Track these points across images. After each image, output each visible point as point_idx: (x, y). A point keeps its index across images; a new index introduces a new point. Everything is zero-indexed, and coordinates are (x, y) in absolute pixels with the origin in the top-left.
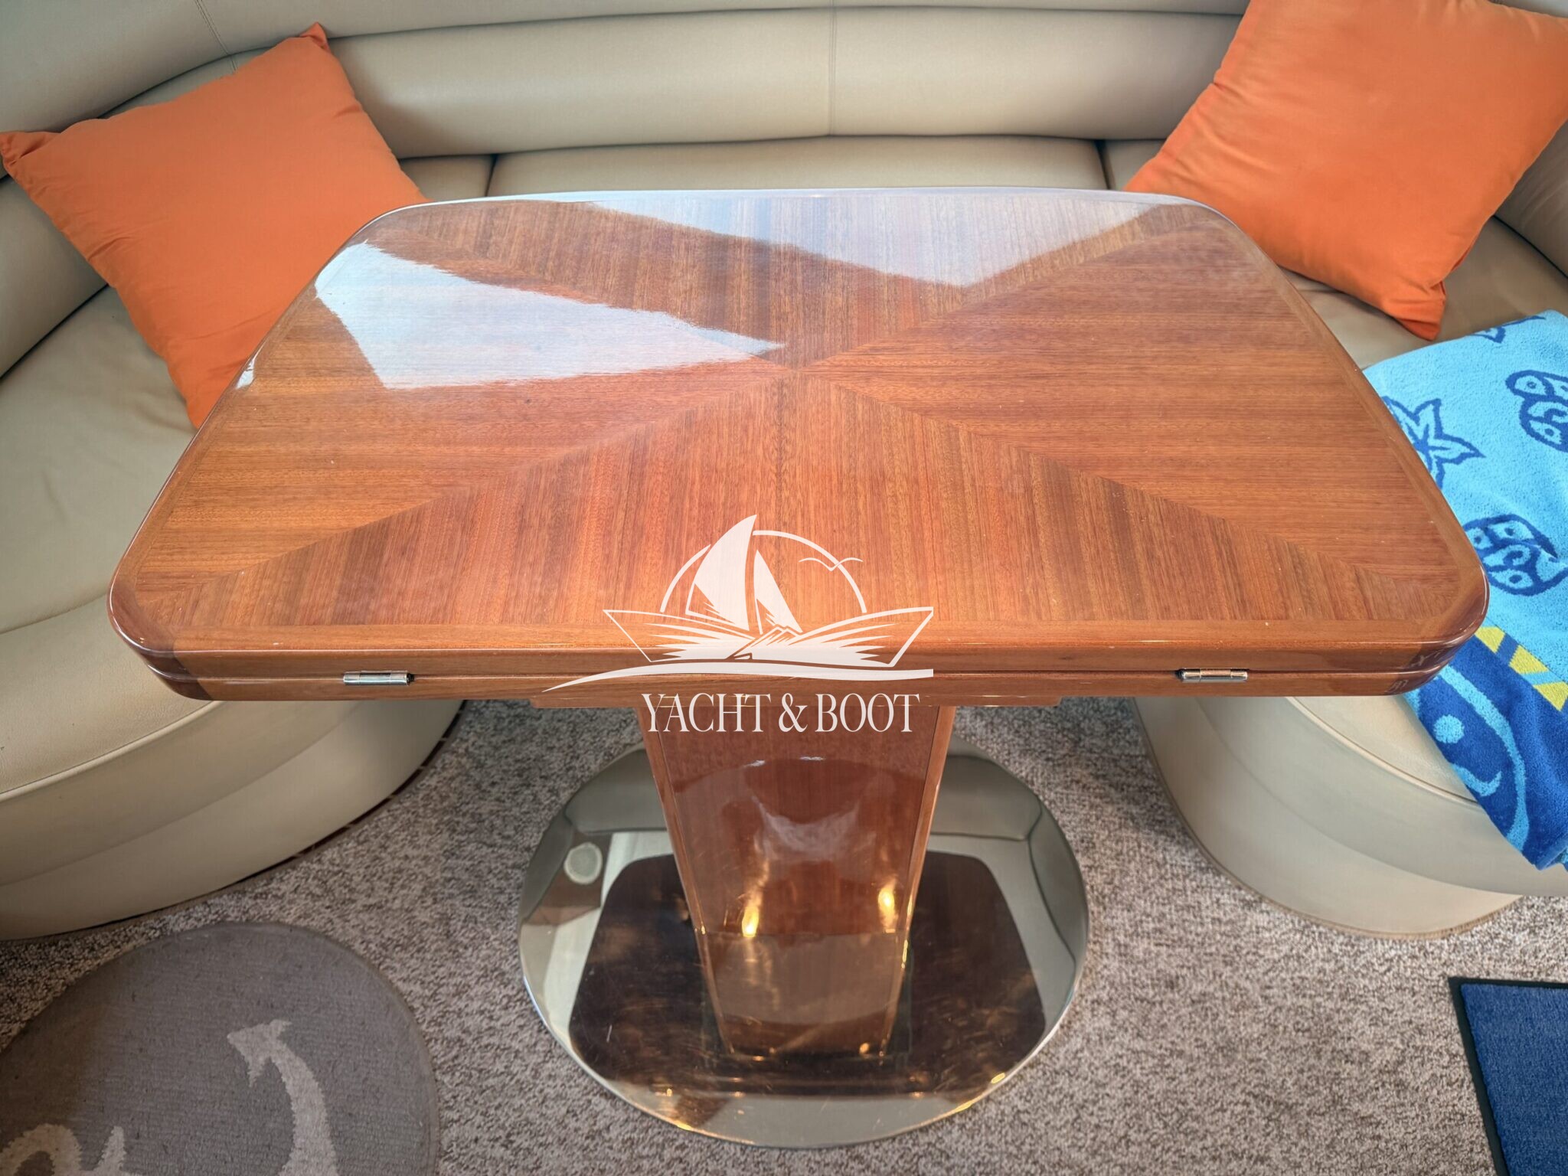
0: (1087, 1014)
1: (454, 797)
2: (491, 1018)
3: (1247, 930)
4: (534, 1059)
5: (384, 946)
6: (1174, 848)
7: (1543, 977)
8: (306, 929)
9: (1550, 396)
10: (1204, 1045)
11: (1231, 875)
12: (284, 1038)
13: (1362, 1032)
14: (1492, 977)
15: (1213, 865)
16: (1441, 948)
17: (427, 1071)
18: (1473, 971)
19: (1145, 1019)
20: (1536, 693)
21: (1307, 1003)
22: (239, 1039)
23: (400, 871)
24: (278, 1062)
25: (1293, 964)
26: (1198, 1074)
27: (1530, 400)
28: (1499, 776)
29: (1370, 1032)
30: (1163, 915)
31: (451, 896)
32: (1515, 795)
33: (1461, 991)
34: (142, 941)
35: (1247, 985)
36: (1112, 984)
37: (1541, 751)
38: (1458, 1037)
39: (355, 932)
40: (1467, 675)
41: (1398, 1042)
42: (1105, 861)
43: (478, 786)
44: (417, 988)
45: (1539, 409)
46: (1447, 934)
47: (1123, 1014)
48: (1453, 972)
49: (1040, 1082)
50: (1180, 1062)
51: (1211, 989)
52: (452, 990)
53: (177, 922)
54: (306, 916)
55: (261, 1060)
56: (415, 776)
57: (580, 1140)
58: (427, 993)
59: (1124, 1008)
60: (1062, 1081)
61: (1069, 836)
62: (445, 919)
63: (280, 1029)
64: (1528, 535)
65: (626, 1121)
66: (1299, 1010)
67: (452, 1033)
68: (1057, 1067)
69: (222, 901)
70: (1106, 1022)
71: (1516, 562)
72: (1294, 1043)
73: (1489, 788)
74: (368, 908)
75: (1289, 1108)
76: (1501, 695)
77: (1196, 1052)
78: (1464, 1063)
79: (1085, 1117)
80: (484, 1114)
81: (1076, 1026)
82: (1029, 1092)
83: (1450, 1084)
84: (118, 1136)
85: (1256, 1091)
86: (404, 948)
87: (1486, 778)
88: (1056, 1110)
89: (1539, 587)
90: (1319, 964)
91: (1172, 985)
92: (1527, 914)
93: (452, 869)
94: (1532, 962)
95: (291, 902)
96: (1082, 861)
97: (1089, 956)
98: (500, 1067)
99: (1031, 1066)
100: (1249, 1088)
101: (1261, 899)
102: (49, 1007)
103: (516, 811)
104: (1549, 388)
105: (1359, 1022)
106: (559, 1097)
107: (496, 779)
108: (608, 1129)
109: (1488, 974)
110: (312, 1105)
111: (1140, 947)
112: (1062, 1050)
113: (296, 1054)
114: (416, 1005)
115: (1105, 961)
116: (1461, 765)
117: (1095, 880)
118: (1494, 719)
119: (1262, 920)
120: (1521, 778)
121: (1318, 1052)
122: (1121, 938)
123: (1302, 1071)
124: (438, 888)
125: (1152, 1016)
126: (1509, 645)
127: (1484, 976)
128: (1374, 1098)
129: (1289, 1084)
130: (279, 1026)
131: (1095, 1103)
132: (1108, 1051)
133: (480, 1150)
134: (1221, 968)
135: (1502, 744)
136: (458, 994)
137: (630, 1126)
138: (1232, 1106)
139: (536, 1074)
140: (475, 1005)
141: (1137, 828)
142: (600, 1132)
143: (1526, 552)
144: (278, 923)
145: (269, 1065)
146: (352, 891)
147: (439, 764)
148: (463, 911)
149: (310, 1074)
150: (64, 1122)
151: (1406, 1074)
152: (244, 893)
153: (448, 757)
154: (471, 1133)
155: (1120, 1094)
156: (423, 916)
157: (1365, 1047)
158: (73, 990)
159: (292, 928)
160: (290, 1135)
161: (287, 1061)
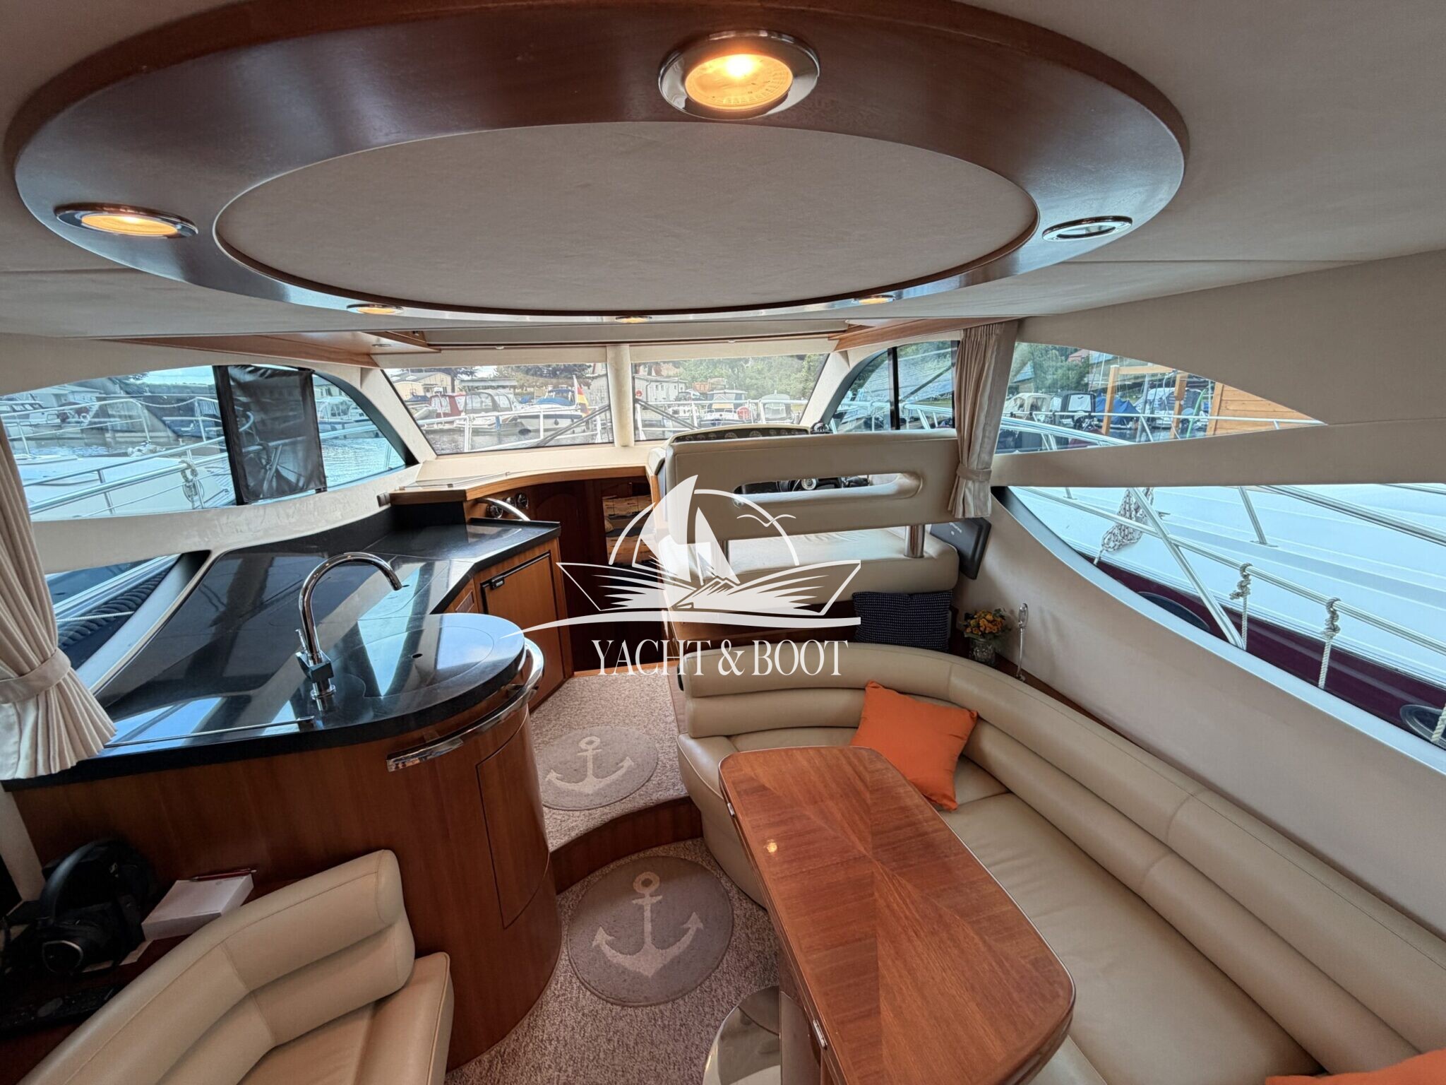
2: (723, 998)
5: (736, 947)
8: (733, 919)
12: (698, 930)
17: (699, 982)
24: (690, 931)
34: (716, 874)
39: (738, 935)
44: (725, 966)
52: (728, 979)
53: (724, 880)
54: (738, 917)
57: (688, 1055)
58: (725, 971)
62: (752, 964)
67: (714, 987)
69: (734, 889)
74: (747, 935)
80: (690, 1011)
84: (660, 898)
86: (738, 954)
95: (741, 910)
98: (707, 1009)
102: (691, 861)
106: (701, 1039)
108: (695, 1065)
113: (694, 936)
114: (720, 968)
130: (701, 926)
133: (677, 1015)
136: (727, 981)
139: (707, 1026)
140: (725, 990)
144: (733, 909)
146: (751, 927)
152: (739, 893)
154: (682, 1009)
156: (751, 956)
158: (697, 864)
159: (733, 914)
160: (668, 947)
161: (691, 933)
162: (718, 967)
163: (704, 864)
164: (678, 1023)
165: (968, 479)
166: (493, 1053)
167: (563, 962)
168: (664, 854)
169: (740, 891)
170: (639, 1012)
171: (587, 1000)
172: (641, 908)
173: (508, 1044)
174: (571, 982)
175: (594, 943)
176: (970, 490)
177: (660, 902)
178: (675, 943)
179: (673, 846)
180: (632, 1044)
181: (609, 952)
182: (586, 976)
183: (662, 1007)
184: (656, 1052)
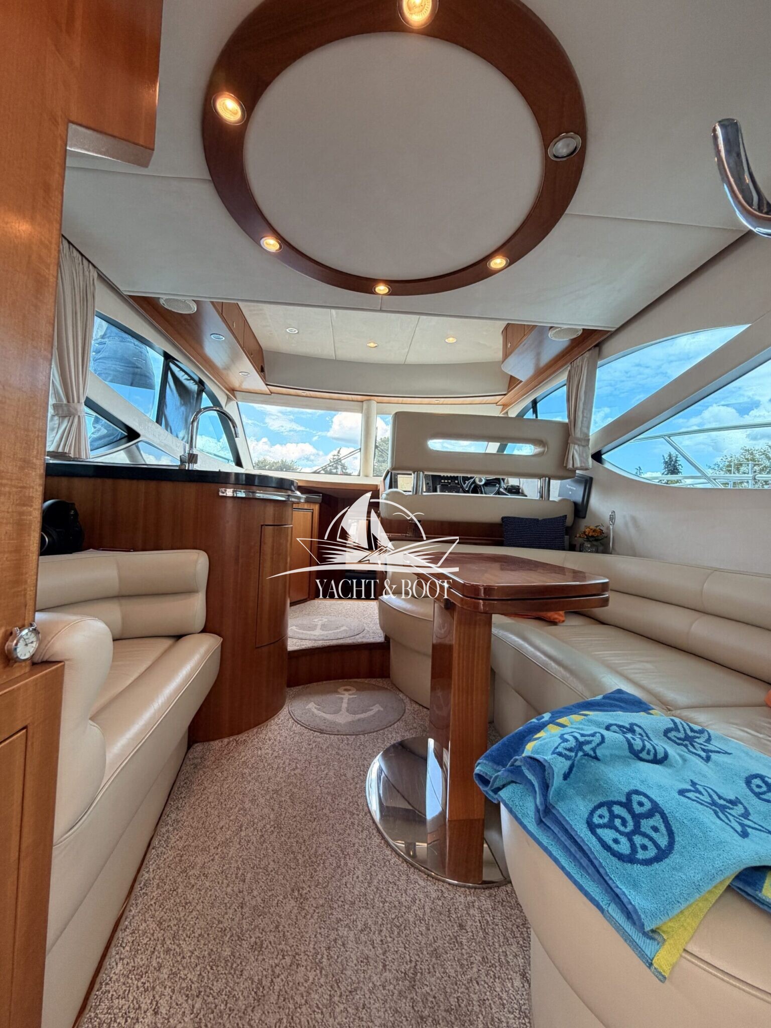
3: (507, 972)
5: (405, 721)
8: (405, 710)
10: (435, 941)
12: (379, 710)
19: (441, 913)
21: (476, 1008)
25: (497, 1001)
26: (420, 936)
30: (497, 925)
39: (407, 717)
44: (396, 726)
51: (466, 947)
53: (401, 695)
57: (363, 756)
59: (443, 904)
62: (415, 728)
66: (470, 1002)
67: (386, 733)
68: (410, 875)
69: (408, 700)
70: (434, 895)
72: (450, 996)
77: (431, 937)
82: (397, 865)
84: (355, 696)
85: (418, 967)
91: (461, 926)
98: (379, 741)
111: (475, 913)
115: (463, 896)
122: (476, 904)
125: (443, 917)
130: (381, 709)
132: (421, 896)
133: (358, 741)
134: (479, 954)
138: (408, 953)
139: (379, 747)
140: (394, 736)
152: (411, 702)
154: (362, 739)
155: (403, 900)
156: (415, 725)
158: (384, 687)
160: (358, 713)
161: (374, 711)
162: (390, 726)
163: (388, 688)
164: (358, 744)
165: (575, 444)
166: (231, 739)
167: (284, 711)
168: (362, 682)
169: (411, 700)
170: (332, 737)
171: (297, 728)
172: (342, 699)
173: (242, 737)
174: (288, 720)
175: (307, 707)
176: (577, 451)
177: (355, 698)
178: (362, 713)
179: (368, 679)
180: (325, 748)
181: (315, 711)
182: (299, 718)
183: (348, 736)
184: (341, 753)
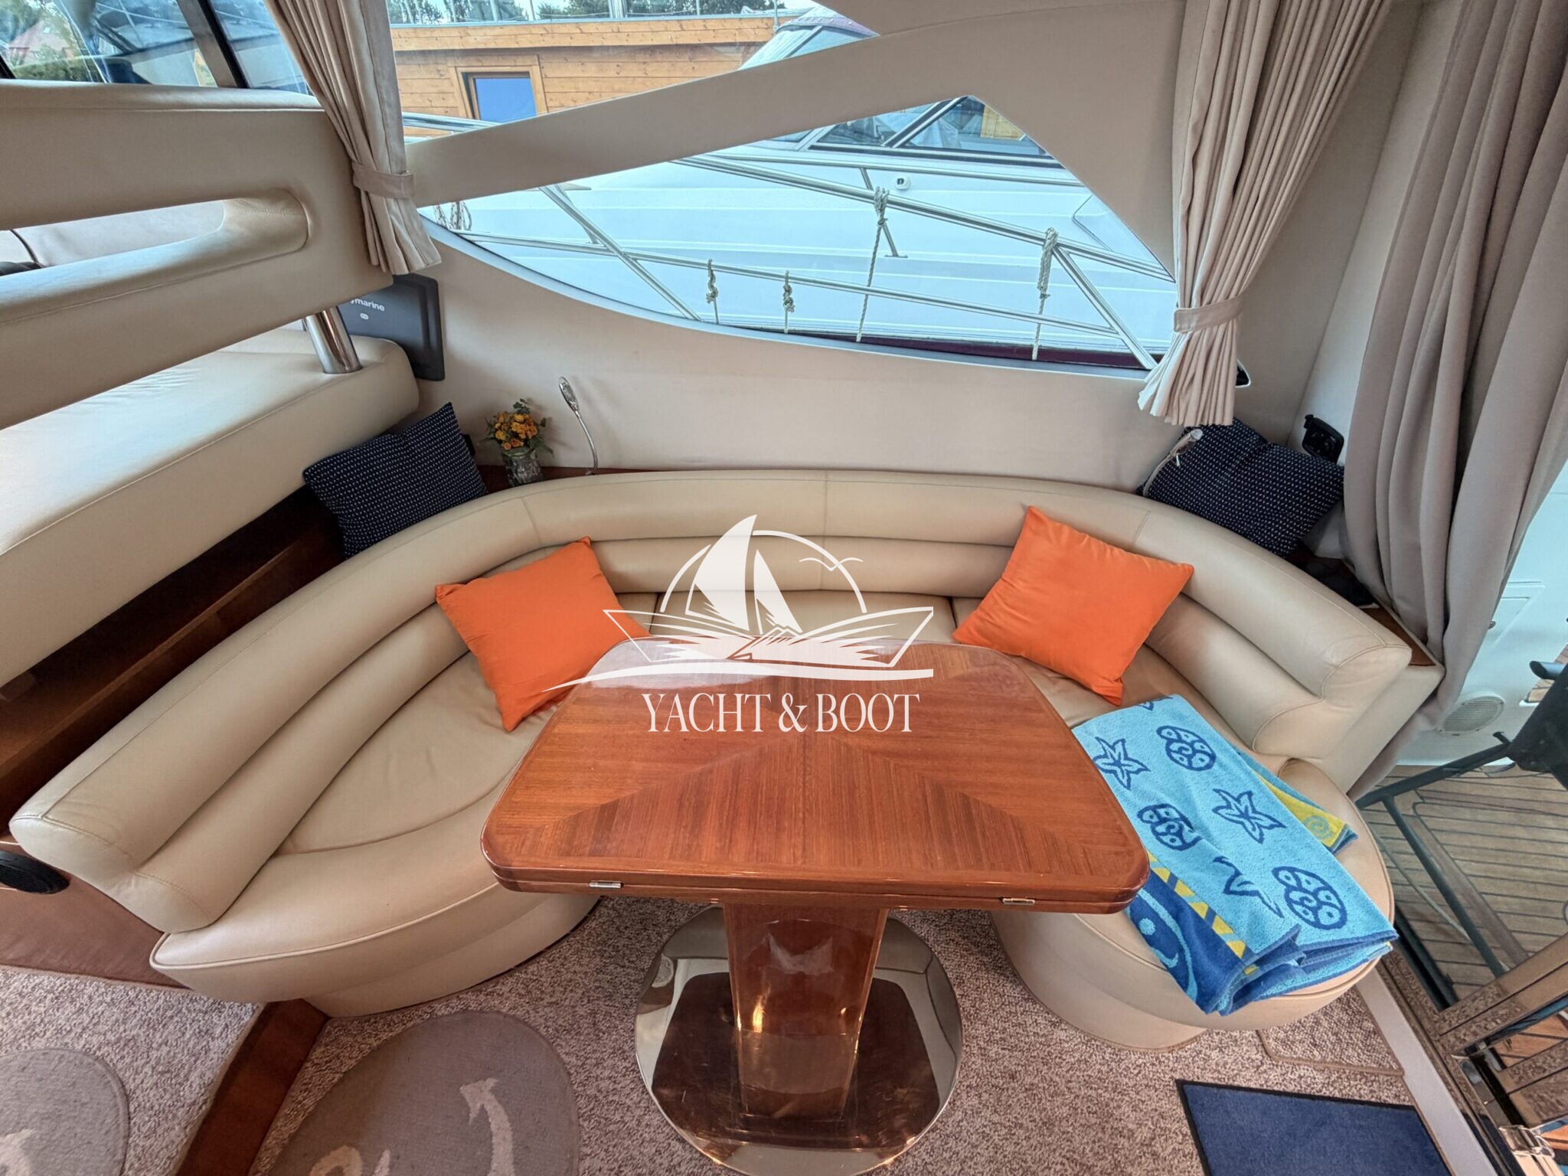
0: (964, 1096)
1: (604, 935)
2: (615, 1082)
3: (1054, 1041)
4: (639, 1112)
5: (557, 1030)
6: (1009, 985)
7: (1231, 1082)
8: (514, 1016)
9: (1180, 740)
10: (1034, 1121)
11: (1042, 1004)
12: (493, 1091)
13: (1129, 1118)
14: (1201, 1080)
15: (1032, 998)
16: (1168, 1058)
17: (574, 1118)
18: (1189, 1077)
19: (999, 1100)
20: (1190, 908)
21: (1093, 1093)
22: (467, 1091)
23: (571, 981)
24: (488, 1108)
25: (1083, 1066)
26: (1031, 1141)
27: (1170, 741)
28: (1177, 956)
29: (1133, 1115)
30: (1005, 1029)
31: (598, 999)
32: (1187, 968)
33: (1183, 1088)
34: (419, 1021)
35: (1057, 1079)
36: (978, 1074)
37: (1197, 943)
38: (1186, 1122)
39: (542, 1020)
40: (1153, 895)
41: (1150, 1123)
42: (970, 992)
43: (618, 929)
45: (1175, 746)
46: (1171, 1050)
47: (985, 1096)
48: (1177, 1076)
49: (938, 1142)
50: (1021, 1132)
51: (1036, 1081)
52: (594, 1061)
53: (441, 1010)
54: (515, 1008)
55: (478, 1106)
56: (585, 920)
58: (580, 1063)
59: (986, 1092)
60: (952, 1143)
61: (950, 975)
62: (593, 1013)
63: (492, 1085)
64: (1176, 815)
65: (691, 1159)
66: (1089, 1099)
67: (592, 1091)
68: (948, 1132)
69: (468, 996)
70: (975, 1101)
71: (1172, 831)
72: (1088, 1121)
73: (1173, 963)
74: (550, 1004)
75: (1089, 1168)
76: (1173, 908)
77: (1031, 1125)
78: (1191, 1141)
79: (967, 1169)
80: (606, 1151)
81: (958, 1103)
82: (932, 1150)
83: (1185, 1156)
84: (386, 1156)
85: (1068, 1155)
86: (569, 1032)
87: (1171, 957)
88: (949, 1163)
89: (1185, 846)
90: (1098, 1067)
91: (1013, 1077)
92: (1217, 1038)
93: (600, 981)
94: (1222, 1070)
95: (507, 999)
96: (958, 992)
97: (963, 1055)
98: (617, 1117)
99: (932, 1130)
100: (1064, 1153)
101: (1061, 1021)
102: (360, 1062)
103: (638, 946)
104: (1179, 735)
105: (1126, 1109)
106: (652, 1140)
107: (628, 925)
108: (679, 1164)
109: (1198, 1078)
110: (504, 1139)
111: (993, 1049)
112: (951, 1120)
113: (500, 1102)
114: (572, 1071)
115: (973, 1059)
116: (1156, 948)
117: (965, 1004)
118: (1170, 922)
119: (1063, 1035)
120: (1189, 958)
121: (1103, 1128)
122: (982, 1043)
123: (1094, 1142)
124: (592, 993)
125: (1003, 1098)
126: (1173, 879)
127: (1196, 1080)
128: (1140, 1163)
129: (1087, 1151)
130: (491, 1082)
131: (972, 1159)
132: (978, 1122)
134: (1040, 1066)
135: (1176, 937)
136: (597, 1065)
137: (694, 1162)
138: (1054, 1166)
140: (606, 1073)
141: (987, 971)
142: (674, 1166)
143: (1176, 825)
144: (498, 1012)
145: (483, 1109)
146: (542, 992)
147: (597, 914)
148: (604, 1008)
149: (506, 1118)
150: (357, 1147)
151: (1158, 1148)
152: (481, 991)
153: (603, 910)
154: (598, 1164)
155: (986, 1154)
156: (581, 1011)
157: (1131, 1126)
158: (374, 1053)
159: (505, 1016)
160: (489, 1161)
161: (493, 1107)
162: (569, 1074)
163: (384, 1036)
168: (300, 1119)
169: (478, 987)
177: (396, 1157)
179: (296, 1092)
